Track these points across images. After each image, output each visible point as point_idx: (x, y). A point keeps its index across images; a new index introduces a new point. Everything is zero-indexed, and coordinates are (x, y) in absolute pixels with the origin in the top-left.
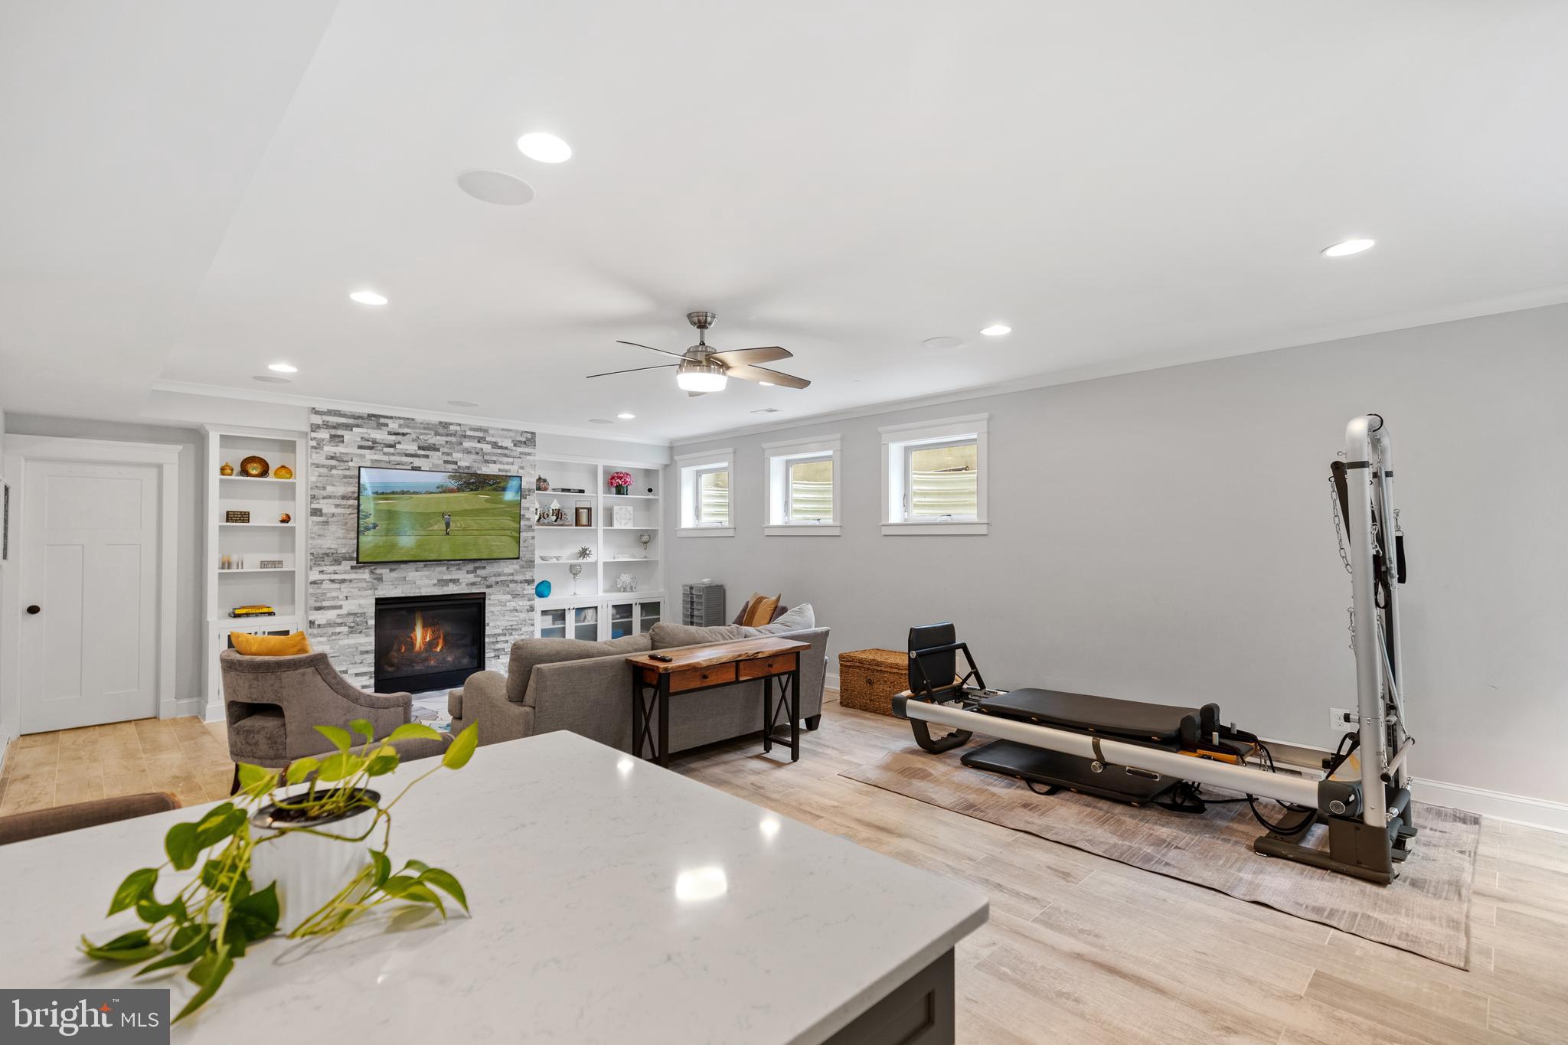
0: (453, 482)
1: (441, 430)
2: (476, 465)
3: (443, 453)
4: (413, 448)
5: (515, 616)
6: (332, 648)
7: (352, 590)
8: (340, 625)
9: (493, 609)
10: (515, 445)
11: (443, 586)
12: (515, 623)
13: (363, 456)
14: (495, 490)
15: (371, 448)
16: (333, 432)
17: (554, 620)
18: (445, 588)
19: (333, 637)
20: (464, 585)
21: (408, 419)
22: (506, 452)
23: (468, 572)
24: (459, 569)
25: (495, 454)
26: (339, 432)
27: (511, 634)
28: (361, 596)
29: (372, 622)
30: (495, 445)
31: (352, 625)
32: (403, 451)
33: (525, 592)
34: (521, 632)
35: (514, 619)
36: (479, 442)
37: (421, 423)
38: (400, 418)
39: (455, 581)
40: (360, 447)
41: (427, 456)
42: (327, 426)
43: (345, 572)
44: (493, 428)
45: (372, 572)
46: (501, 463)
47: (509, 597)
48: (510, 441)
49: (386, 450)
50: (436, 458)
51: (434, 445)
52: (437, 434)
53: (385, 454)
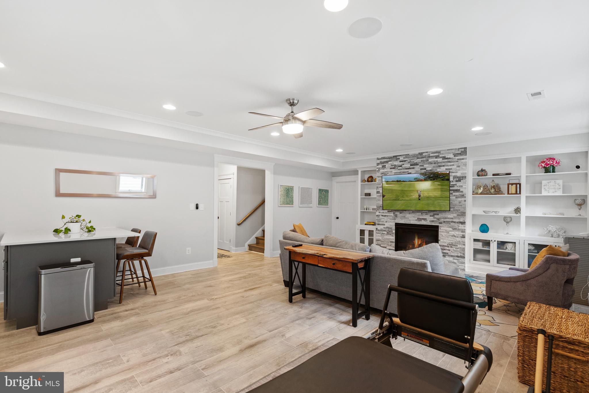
0: (422, 176)
1: (419, 156)
2: (434, 168)
3: (420, 166)
4: (408, 166)
5: (455, 239)
6: (382, 238)
7: (388, 219)
8: (384, 231)
9: (442, 234)
10: (455, 156)
11: (419, 221)
12: (454, 242)
13: (392, 171)
14: (443, 180)
15: (394, 168)
16: (383, 165)
18: (420, 222)
19: (382, 235)
20: (428, 221)
21: (407, 155)
22: (450, 160)
23: (430, 216)
24: (427, 214)
25: (444, 162)
26: (385, 164)
27: (452, 247)
28: (390, 222)
29: (394, 231)
30: (444, 158)
31: (388, 231)
32: (405, 168)
33: (459, 228)
34: (457, 247)
35: (453, 240)
36: (436, 158)
37: (412, 155)
38: (404, 155)
39: (425, 219)
40: (391, 168)
41: (414, 168)
42: (381, 163)
43: (386, 213)
44: (443, 151)
45: (394, 213)
46: (447, 166)
47: (451, 229)
48: (452, 154)
49: (399, 168)
50: (417, 168)
51: (417, 163)
52: (418, 158)
53: (399, 170)
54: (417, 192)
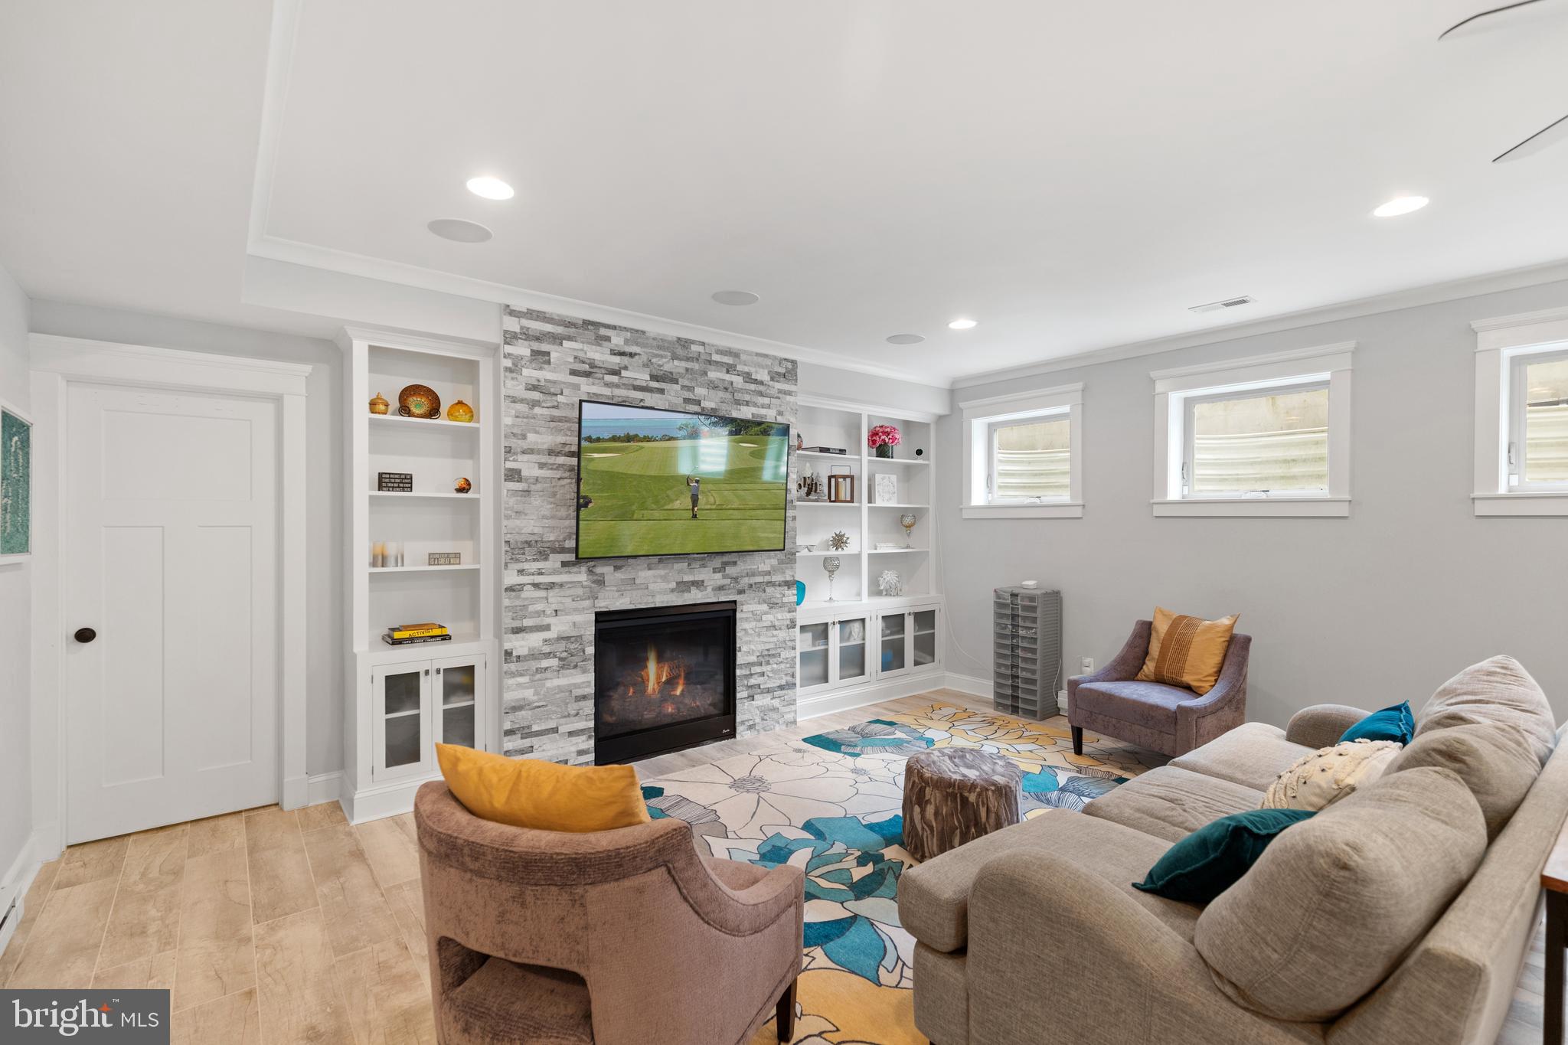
1: (680, 351)
2: (724, 407)
3: (683, 387)
4: (643, 377)
5: (773, 636)
6: (536, 693)
7: (564, 600)
8: (548, 655)
9: (746, 626)
10: (772, 379)
11: (683, 591)
12: (772, 646)
13: (577, 387)
15: (587, 374)
16: (536, 346)
17: (815, 639)
18: (686, 595)
19: (538, 676)
20: (709, 589)
21: (637, 331)
22: (761, 388)
23: (715, 571)
24: (704, 566)
25: (748, 392)
26: (544, 347)
27: (768, 663)
28: (576, 610)
29: (590, 650)
30: (748, 378)
31: (564, 655)
32: (631, 381)
33: (785, 600)
34: (780, 660)
35: (772, 640)
36: (728, 372)
37: (654, 339)
38: (625, 329)
39: (698, 584)
40: (573, 373)
41: (662, 391)
42: (527, 335)
43: (554, 572)
44: (745, 352)
45: (590, 572)
46: (755, 405)
47: (765, 607)
48: (766, 371)
49: (609, 378)
50: (674, 393)
51: (671, 373)
52: (674, 357)
53: (607, 385)
54: (688, 484)
